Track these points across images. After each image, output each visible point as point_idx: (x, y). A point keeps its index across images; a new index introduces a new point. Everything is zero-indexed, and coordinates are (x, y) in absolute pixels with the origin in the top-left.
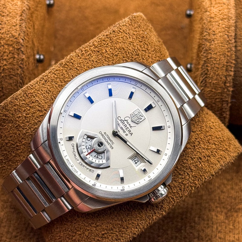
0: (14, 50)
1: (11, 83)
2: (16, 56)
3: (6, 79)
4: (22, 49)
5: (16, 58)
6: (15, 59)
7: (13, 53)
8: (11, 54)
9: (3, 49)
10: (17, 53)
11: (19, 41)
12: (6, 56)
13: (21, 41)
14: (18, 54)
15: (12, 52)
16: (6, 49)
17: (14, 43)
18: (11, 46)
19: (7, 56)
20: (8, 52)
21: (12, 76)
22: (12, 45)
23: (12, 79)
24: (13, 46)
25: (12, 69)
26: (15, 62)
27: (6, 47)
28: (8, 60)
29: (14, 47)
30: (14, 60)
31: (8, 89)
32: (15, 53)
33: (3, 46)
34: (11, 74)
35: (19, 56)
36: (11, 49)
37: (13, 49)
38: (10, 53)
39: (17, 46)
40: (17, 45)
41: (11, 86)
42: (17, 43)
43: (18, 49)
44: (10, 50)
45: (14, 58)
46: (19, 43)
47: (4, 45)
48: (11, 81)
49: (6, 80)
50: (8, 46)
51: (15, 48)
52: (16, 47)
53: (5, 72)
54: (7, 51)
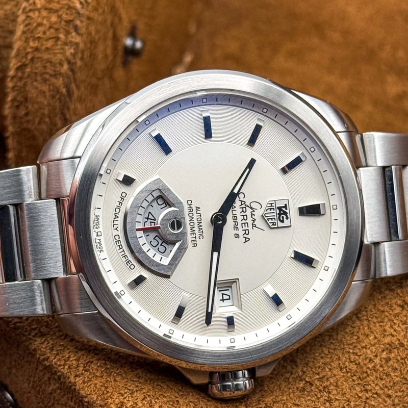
0: (61, 22)
1: (44, 92)
2: (62, 36)
3: (36, 81)
4: (78, 23)
5: (61, 41)
6: (59, 43)
7: (57, 30)
8: (52, 30)
9: (38, 17)
10: (64, 29)
11: (72, 5)
12: (41, 33)
13: (78, 6)
14: (68, 33)
15: (56, 26)
16: (43, 18)
17: (61, 8)
18: (56, 14)
19: (44, 33)
20: (48, 26)
21: (47, 76)
22: (57, 11)
23: (48, 82)
24: (60, 13)
25: (51, 62)
26: (59, 47)
27: (44, 13)
28: (45, 43)
29: (60, 17)
30: (57, 45)
31: (37, 103)
32: (62, 30)
33: (39, 10)
34: (47, 73)
35: (70, 36)
36: (54, 19)
37: (59, 20)
38: (51, 27)
39: (67, 14)
40: (68, 12)
41: (45, 97)
42: (67, 9)
43: (68, 22)
44: (51, 22)
45: (58, 39)
46: (72, 10)
47: (41, 9)
48: (45, 88)
49: (35, 83)
50: (50, 13)
51: (62, 19)
52: (64, 16)
53: (33, 65)
54: (45, 22)
